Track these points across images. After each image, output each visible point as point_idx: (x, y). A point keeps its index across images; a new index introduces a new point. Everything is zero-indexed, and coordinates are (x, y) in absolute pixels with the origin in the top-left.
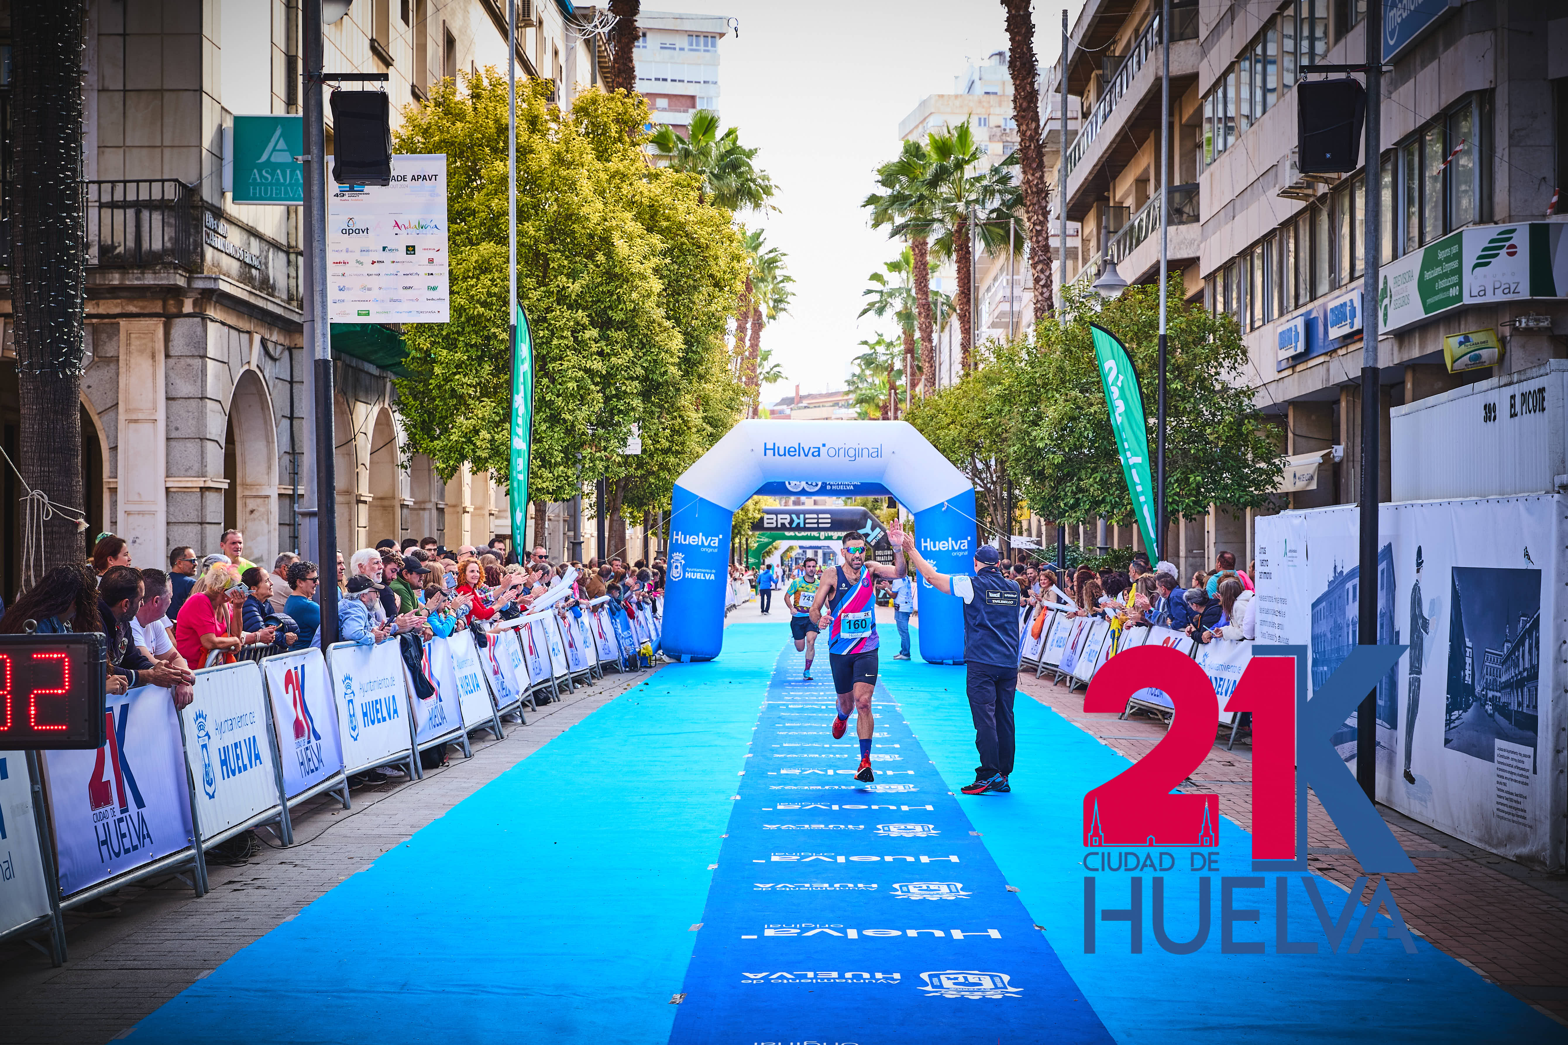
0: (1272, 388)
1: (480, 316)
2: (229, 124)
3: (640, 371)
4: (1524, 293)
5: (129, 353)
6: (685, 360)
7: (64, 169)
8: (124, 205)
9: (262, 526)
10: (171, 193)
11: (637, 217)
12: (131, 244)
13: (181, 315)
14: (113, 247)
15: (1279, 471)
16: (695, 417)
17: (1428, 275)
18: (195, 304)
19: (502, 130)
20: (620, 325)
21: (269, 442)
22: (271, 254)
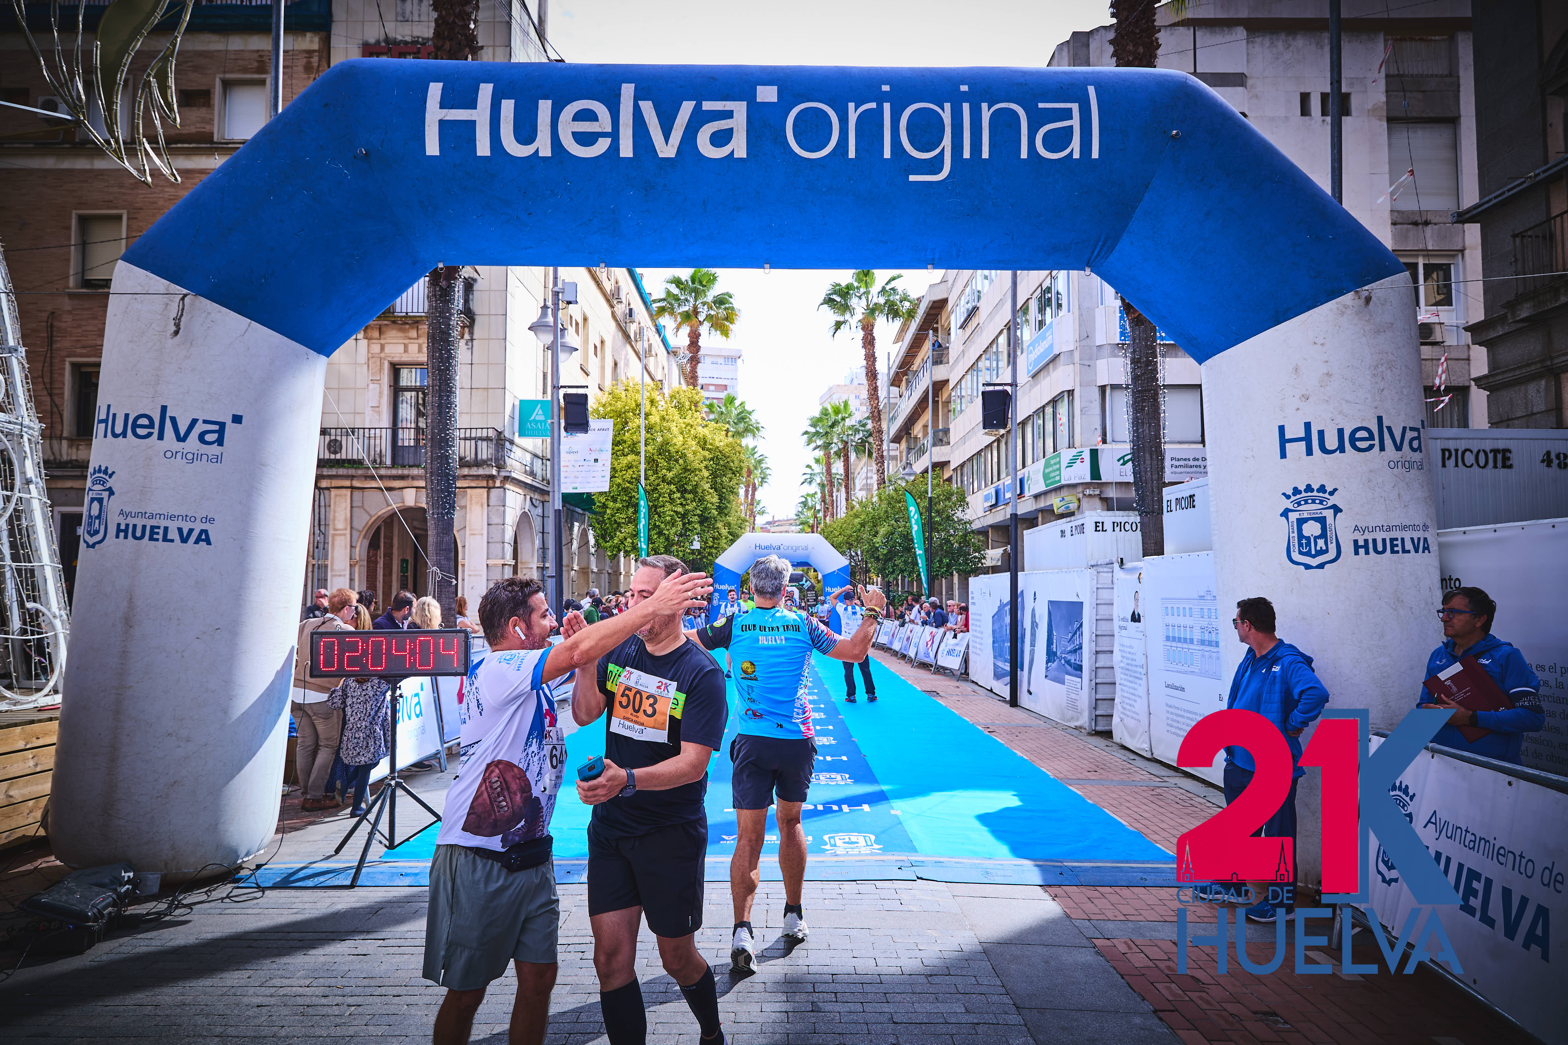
0: (982, 519)
1: (628, 487)
2: (517, 403)
3: (699, 512)
4: (1088, 479)
5: (471, 504)
6: (719, 507)
7: (449, 429)
8: (471, 439)
10: (491, 433)
11: (698, 443)
12: (473, 456)
13: (494, 487)
14: (465, 458)
15: (985, 558)
16: (724, 532)
17: (1047, 471)
18: (501, 482)
19: (638, 405)
20: (690, 492)
21: (533, 543)
22: (535, 460)
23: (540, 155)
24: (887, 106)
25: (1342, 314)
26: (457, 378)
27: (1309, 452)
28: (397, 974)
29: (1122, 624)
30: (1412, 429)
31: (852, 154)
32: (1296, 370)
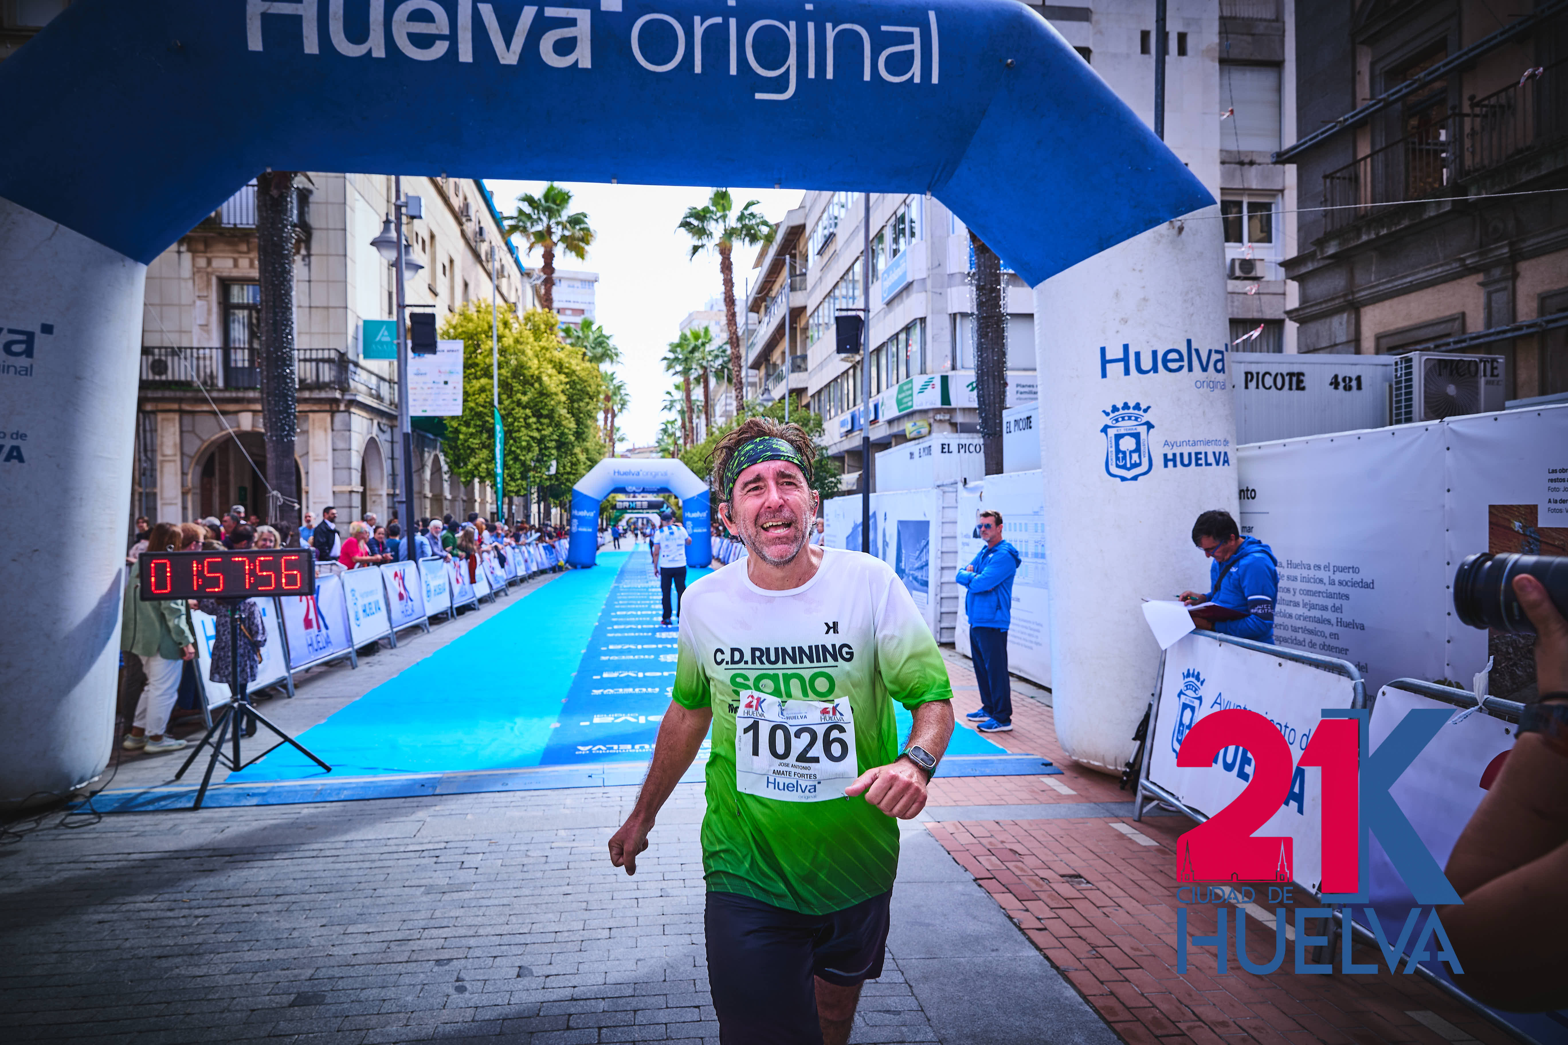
0: (838, 445)
1: (481, 412)
2: (361, 323)
3: (555, 437)
4: (939, 405)
5: (314, 429)
6: (577, 432)
8: (311, 360)
9: (379, 509)
10: (333, 355)
11: (554, 367)
12: (314, 378)
13: (339, 411)
14: (305, 380)
15: (840, 482)
16: (582, 457)
17: (900, 397)
18: (346, 406)
19: (490, 327)
20: (546, 417)
21: (382, 470)
22: (382, 383)
23: (375, 54)
24: (733, 22)
25: (1158, 242)
26: (294, 293)
27: (1127, 372)
28: (245, 887)
29: (966, 540)
30: (1217, 352)
31: (698, 69)
32: (1117, 295)
